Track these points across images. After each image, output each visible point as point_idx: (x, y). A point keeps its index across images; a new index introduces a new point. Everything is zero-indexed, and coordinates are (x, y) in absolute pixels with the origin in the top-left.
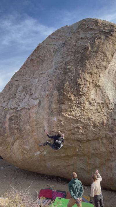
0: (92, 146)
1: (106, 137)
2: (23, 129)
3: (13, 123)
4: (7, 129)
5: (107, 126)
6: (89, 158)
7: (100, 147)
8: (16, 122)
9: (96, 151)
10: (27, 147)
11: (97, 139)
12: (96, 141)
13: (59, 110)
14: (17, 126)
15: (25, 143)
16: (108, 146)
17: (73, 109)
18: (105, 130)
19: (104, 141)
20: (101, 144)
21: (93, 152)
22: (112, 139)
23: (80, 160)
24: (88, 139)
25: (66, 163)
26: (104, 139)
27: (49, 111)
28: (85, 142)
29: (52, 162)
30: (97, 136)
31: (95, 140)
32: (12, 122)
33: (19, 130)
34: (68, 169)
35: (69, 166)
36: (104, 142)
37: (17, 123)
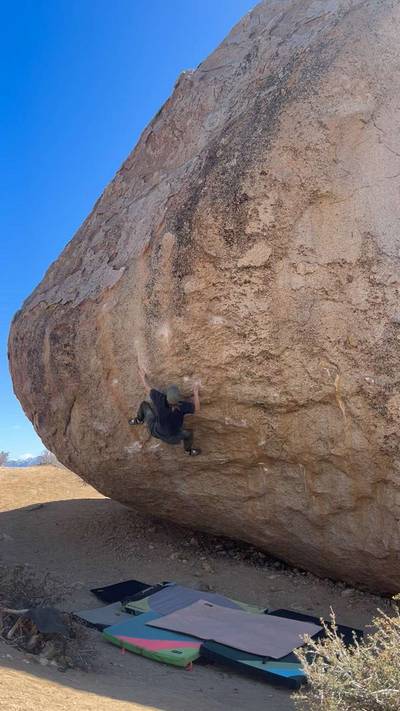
0: (313, 427)
1: (361, 391)
2: (82, 368)
3: (58, 350)
4: (48, 369)
5: (362, 351)
6: (315, 474)
7: (343, 431)
8: (66, 346)
9: (330, 445)
10: (102, 427)
11: (329, 400)
12: (328, 408)
13: (175, 298)
14: (67, 359)
15: (95, 412)
16: (373, 428)
17: (225, 293)
18: (356, 366)
19: (358, 406)
20: (347, 421)
21: (322, 449)
22: (386, 399)
23: (286, 478)
24: (295, 401)
25: (239, 487)
26: (353, 399)
27: (147, 302)
28: (284, 410)
29: (193, 481)
30: (327, 390)
31: (323, 402)
32: (57, 346)
33: (75, 372)
34: (250, 511)
35: (250, 498)
36: (358, 412)
37: (68, 348)
